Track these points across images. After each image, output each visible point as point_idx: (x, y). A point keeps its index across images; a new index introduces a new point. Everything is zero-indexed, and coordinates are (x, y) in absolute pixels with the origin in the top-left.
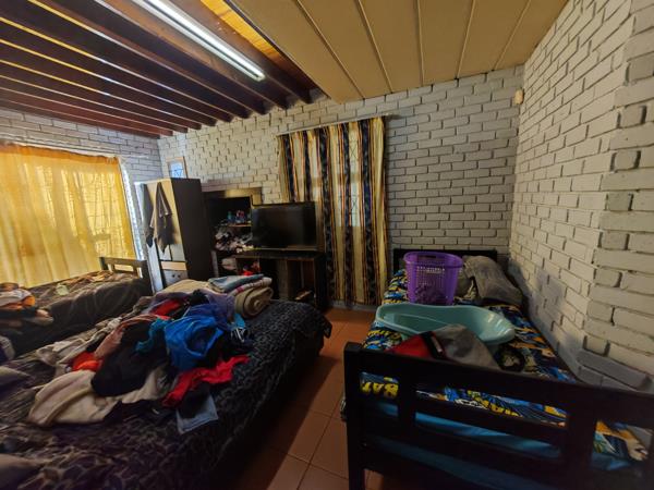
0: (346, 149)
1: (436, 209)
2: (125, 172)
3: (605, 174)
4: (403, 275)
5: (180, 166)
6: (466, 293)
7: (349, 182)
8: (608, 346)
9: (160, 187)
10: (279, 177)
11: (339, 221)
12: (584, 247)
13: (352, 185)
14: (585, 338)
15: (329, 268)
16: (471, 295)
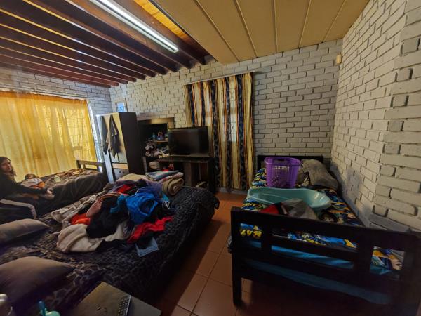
0: (227, 93)
1: (284, 130)
2: (90, 108)
3: (388, 109)
4: (263, 172)
5: (124, 104)
6: (303, 182)
7: (229, 114)
8: (387, 211)
9: (112, 118)
10: (185, 111)
11: (223, 138)
12: (375, 153)
13: (231, 116)
14: (374, 206)
15: (216, 167)
16: (306, 183)
